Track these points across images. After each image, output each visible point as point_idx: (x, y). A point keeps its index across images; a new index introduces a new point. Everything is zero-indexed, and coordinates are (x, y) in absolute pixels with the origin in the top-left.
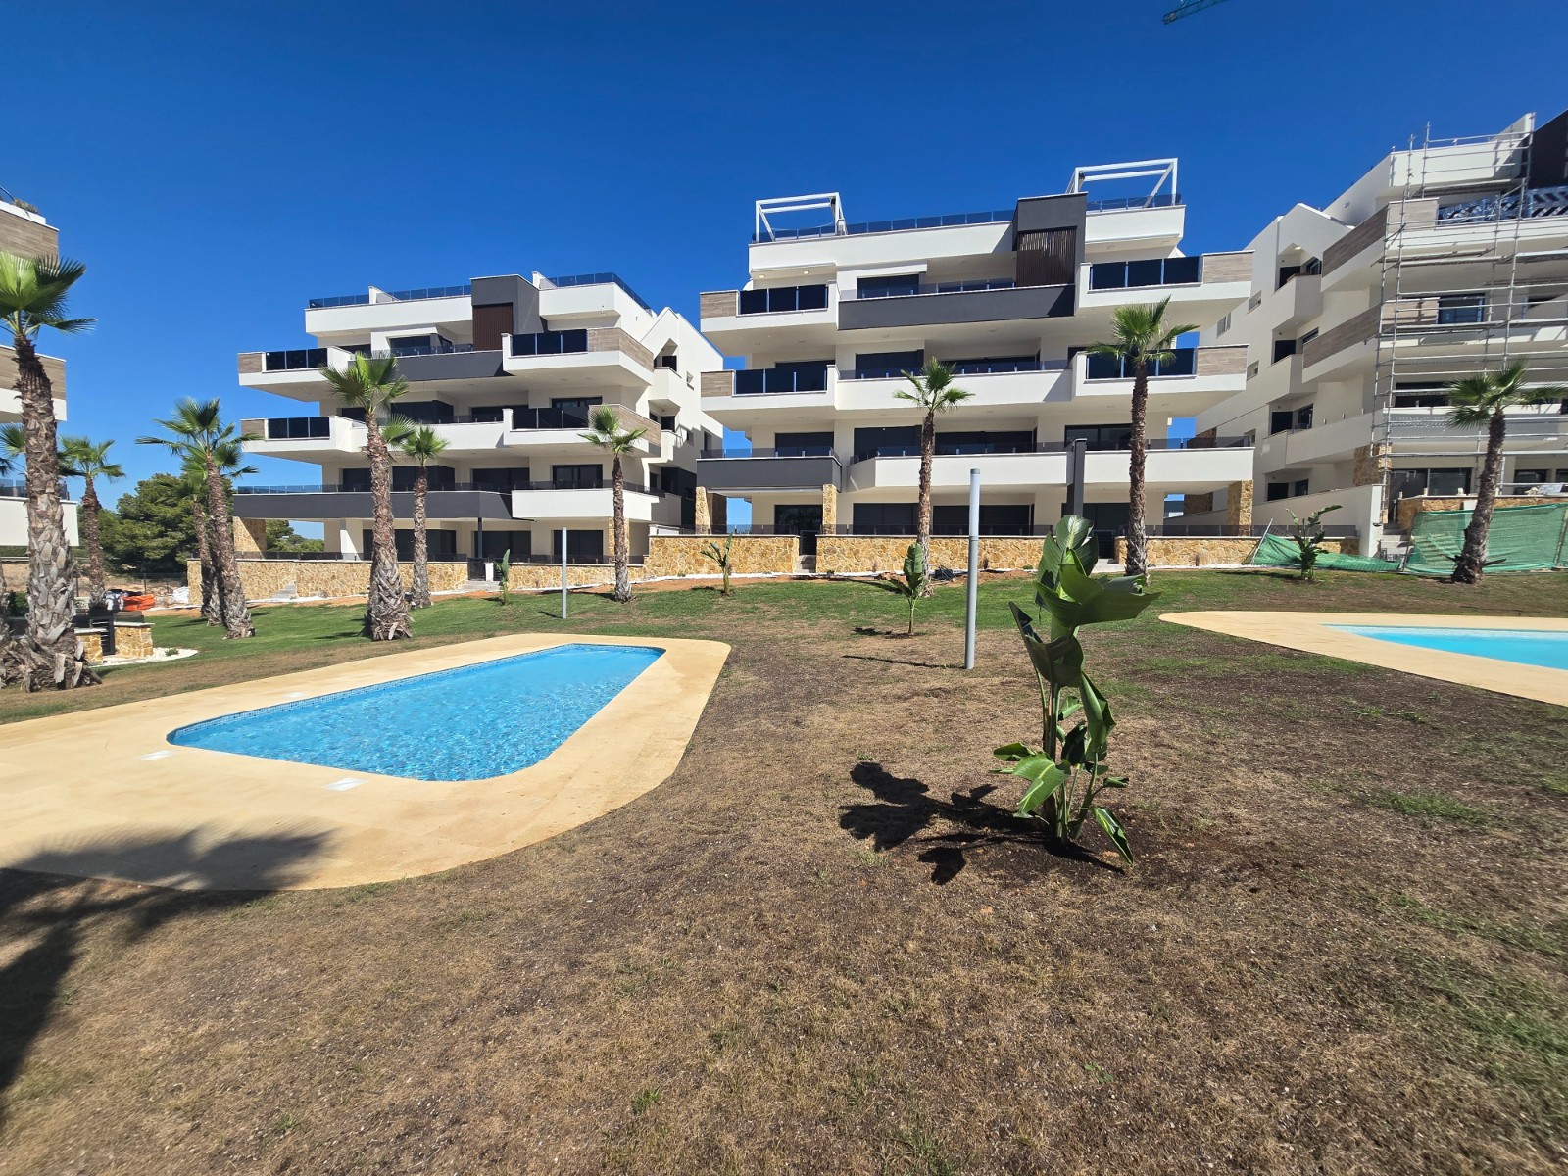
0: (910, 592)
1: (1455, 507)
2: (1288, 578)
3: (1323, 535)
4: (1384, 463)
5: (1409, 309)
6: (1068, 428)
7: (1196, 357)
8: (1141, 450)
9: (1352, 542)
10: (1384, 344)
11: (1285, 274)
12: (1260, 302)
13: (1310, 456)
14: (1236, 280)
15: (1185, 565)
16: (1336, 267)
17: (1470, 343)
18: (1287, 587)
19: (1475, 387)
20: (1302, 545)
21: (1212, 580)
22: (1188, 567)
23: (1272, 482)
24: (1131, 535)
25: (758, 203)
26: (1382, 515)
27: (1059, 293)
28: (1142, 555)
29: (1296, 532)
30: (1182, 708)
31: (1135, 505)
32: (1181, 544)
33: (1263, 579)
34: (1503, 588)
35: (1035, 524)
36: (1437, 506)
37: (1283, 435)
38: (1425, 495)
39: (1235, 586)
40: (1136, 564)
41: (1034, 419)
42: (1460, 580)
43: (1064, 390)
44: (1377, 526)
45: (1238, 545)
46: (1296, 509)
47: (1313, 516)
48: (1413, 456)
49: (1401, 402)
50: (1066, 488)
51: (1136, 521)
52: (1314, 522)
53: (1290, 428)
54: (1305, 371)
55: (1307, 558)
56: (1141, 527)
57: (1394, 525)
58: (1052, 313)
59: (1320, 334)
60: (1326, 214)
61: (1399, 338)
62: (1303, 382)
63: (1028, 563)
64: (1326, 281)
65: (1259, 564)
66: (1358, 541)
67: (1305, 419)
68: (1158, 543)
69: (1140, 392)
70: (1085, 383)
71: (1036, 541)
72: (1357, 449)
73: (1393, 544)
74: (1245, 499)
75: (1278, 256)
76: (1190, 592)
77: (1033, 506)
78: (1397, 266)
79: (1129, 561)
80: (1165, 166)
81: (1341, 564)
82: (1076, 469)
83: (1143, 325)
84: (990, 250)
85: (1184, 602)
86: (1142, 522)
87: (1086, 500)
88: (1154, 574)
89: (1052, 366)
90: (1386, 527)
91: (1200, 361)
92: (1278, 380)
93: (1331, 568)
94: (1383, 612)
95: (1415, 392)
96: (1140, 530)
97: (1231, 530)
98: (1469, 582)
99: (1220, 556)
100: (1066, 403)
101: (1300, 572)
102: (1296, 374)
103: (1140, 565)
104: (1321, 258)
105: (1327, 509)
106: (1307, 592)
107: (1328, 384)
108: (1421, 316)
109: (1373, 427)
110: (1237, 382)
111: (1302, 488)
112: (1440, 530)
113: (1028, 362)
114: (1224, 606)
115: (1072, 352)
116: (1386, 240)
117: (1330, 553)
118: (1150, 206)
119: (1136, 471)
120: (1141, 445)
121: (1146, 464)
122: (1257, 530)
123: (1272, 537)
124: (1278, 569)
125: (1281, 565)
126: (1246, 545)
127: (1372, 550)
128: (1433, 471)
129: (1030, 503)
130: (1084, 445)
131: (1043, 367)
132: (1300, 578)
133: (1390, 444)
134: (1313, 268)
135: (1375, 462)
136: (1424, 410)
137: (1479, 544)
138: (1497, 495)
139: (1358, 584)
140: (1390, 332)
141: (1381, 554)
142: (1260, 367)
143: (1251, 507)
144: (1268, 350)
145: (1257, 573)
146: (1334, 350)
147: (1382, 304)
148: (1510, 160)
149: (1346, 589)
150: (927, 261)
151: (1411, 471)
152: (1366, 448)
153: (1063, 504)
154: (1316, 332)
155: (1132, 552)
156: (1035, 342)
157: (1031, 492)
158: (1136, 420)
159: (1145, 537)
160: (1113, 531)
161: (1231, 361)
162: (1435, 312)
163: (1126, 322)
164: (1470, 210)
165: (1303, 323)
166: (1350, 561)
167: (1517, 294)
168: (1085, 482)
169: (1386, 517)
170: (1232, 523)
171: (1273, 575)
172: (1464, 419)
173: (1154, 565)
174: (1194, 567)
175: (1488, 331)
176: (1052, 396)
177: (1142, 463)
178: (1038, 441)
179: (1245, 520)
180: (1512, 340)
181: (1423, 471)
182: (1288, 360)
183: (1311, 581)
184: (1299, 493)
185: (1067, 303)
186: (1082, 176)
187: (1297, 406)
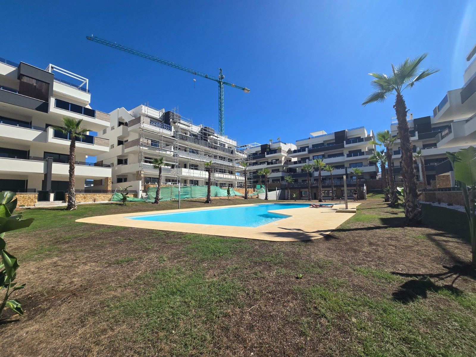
1: (155, 187)
2: (120, 204)
3: (128, 193)
4: (142, 175)
5: (145, 141)
6: (45, 152)
7: (94, 139)
8: (73, 165)
9: (136, 195)
10: (141, 148)
11: (120, 124)
12: (114, 129)
13: (127, 172)
14: (106, 121)
15: (91, 202)
16: (131, 126)
17: (157, 151)
18: (119, 207)
19: (156, 161)
20: (123, 196)
21: (98, 206)
22: (92, 202)
23: (118, 178)
24: (70, 193)
26: (142, 188)
27: (41, 103)
28: (74, 199)
29: (121, 192)
30: (70, 251)
31: (71, 183)
32: (89, 195)
33: (113, 205)
34: (163, 204)
35: (28, 188)
36: (152, 186)
37: (120, 165)
38: (150, 184)
39: (105, 208)
40: (71, 203)
41: (29, 146)
42: (156, 203)
43: (43, 138)
44: (141, 190)
45: (107, 196)
46: (123, 186)
47: (126, 188)
48: (148, 174)
49: (146, 162)
50: (44, 175)
51: (71, 188)
52: (126, 189)
53: (122, 164)
54: (125, 150)
55: (124, 199)
56: (73, 190)
57: (144, 191)
58: (38, 109)
59: (129, 141)
60: (129, 112)
61: (144, 147)
62: (125, 152)
63: (22, 204)
64: (130, 129)
65: (113, 201)
66: (137, 194)
67: (126, 162)
68: (81, 195)
69: (73, 146)
70: (52, 138)
71: (27, 195)
72: (137, 171)
73: (144, 195)
74: (109, 182)
75: (118, 118)
76: (91, 211)
77: (27, 181)
78: (143, 130)
79: (69, 202)
80: (85, 80)
81: (133, 200)
82: (48, 168)
83: (73, 125)
84: (5, 74)
85: (88, 214)
86: (74, 189)
87: (53, 179)
88: (79, 206)
89: (37, 128)
90: (143, 191)
91: (96, 140)
92: (119, 150)
93: (131, 201)
94: (140, 212)
95: (148, 160)
96: (73, 191)
97: (105, 191)
98: (157, 203)
99: (102, 199)
100: (43, 143)
101: (123, 203)
102: (123, 150)
103: (73, 203)
104: (128, 122)
105: (129, 187)
106: (124, 208)
107: (131, 154)
108: (148, 143)
109: (140, 167)
110: (107, 149)
111: (126, 180)
112: (153, 192)
113: (26, 124)
114: (101, 214)
115: (47, 126)
116: (141, 124)
117: (130, 197)
118: (79, 89)
119: (71, 171)
120: (73, 163)
121: (75, 169)
122: (113, 191)
123: (117, 193)
124: (118, 202)
125: (119, 201)
126: (109, 196)
127: (140, 197)
128: (152, 178)
129: (26, 179)
130: (52, 160)
131: (33, 128)
132: (123, 205)
133: (143, 171)
134: (126, 124)
135: (140, 175)
136: (149, 164)
137: (158, 195)
138: (162, 184)
139: (136, 205)
140: (142, 145)
141: (142, 197)
142: (114, 146)
143: (111, 185)
144: (116, 143)
145: (112, 204)
146: (131, 146)
147: (140, 138)
148: (161, 116)
149: (133, 207)
151: (148, 177)
152: (139, 171)
153: (43, 180)
154: (127, 141)
155: (70, 199)
156: (30, 117)
157: (27, 175)
158: (71, 155)
159: (75, 193)
160: (64, 191)
161: (105, 143)
162: (150, 143)
163: (67, 122)
164: (156, 123)
165: (125, 137)
166: (136, 199)
167: (163, 143)
168: (52, 173)
169: (143, 188)
170: (106, 189)
171: (116, 204)
172: (155, 167)
173: (80, 203)
174: (94, 203)
175: (159, 150)
176: (37, 139)
177: (73, 169)
178: (30, 155)
179: (110, 188)
180: (163, 152)
181: (150, 178)
182: (121, 146)
183: (125, 205)
184: (125, 181)
185: (45, 108)
186: (52, 68)
187: (124, 158)
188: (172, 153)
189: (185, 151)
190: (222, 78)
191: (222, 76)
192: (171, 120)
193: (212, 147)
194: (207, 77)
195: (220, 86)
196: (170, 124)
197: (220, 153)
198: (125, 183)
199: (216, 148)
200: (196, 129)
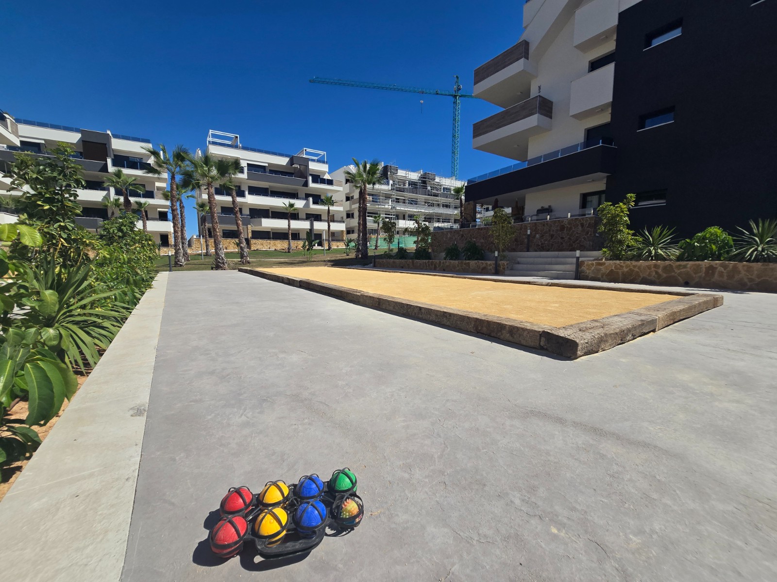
0: (289, 252)
6: (309, 215)
11: (347, 181)
13: (354, 225)
14: (340, 186)
17: (377, 206)
23: (348, 230)
25: (211, 132)
27: (304, 181)
35: (300, 238)
36: (373, 237)
37: (349, 219)
38: (372, 235)
41: (302, 212)
43: (308, 205)
50: (310, 230)
54: (352, 206)
58: (303, 185)
67: (352, 216)
70: (312, 205)
74: (344, 234)
77: (299, 233)
80: (324, 154)
82: (312, 225)
87: (314, 232)
92: (347, 206)
100: (307, 209)
102: (350, 206)
110: (340, 208)
115: (309, 196)
130: (313, 219)
131: (301, 199)
143: (345, 236)
144: (344, 199)
150: (268, 163)
154: (353, 196)
157: (300, 230)
161: (340, 204)
162: (372, 200)
163: (318, 192)
165: (351, 193)
168: (314, 228)
170: (342, 239)
176: (304, 206)
178: (299, 217)
179: (345, 238)
180: (382, 207)
181: (372, 230)
182: (349, 202)
184: (352, 233)
185: (306, 184)
186: (306, 150)
187: (351, 213)
188: (390, 207)
189: (404, 203)
190: (459, 89)
191: (458, 86)
192: (389, 173)
193: (431, 195)
194: (437, 94)
195: (455, 103)
196: (387, 179)
197: (442, 200)
198: (352, 235)
199: (436, 195)
200: (414, 176)
